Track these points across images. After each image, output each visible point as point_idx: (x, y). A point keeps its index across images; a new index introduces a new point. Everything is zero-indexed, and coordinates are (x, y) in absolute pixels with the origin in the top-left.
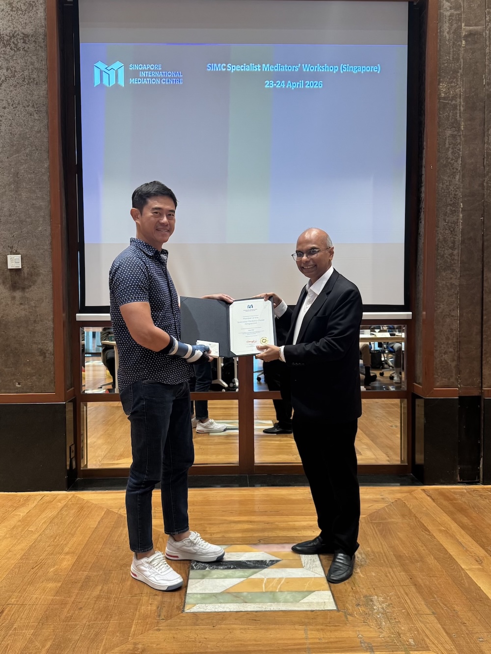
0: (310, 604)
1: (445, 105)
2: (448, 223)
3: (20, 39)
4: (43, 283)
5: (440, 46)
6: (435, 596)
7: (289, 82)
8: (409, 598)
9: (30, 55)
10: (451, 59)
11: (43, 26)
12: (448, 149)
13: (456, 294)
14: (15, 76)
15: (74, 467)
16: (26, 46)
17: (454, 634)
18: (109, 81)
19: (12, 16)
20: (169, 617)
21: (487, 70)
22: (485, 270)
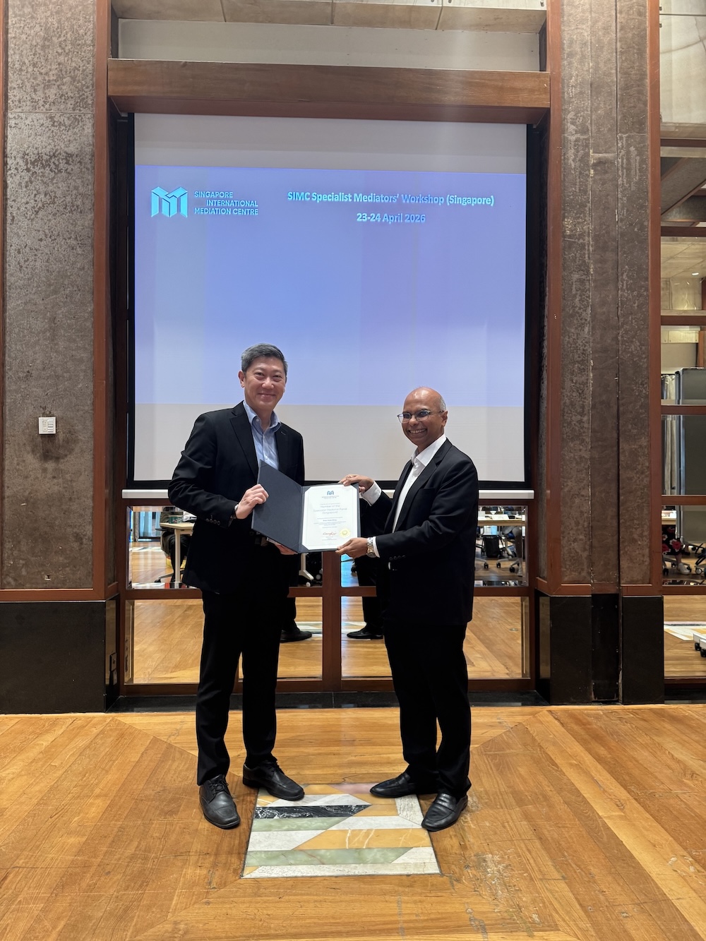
0: (406, 865)
1: (571, 245)
2: (575, 383)
3: (62, 159)
4: (82, 451)
5: (564, 175)
6: (566, 854)
7: (386, 215)
8: (533, 858)
9: (74, 178)
10: (577, 190)
11: (90, 145)
12: (575, 296)
13: (586, 469)
14: (55, 203)
15: (115, 682)
16: (70, 168)
17: (590, 907)
18: (169, 210)
19: (53, 132)
20: (223, 884)
21: (619, 205)
22: (621, 440)
